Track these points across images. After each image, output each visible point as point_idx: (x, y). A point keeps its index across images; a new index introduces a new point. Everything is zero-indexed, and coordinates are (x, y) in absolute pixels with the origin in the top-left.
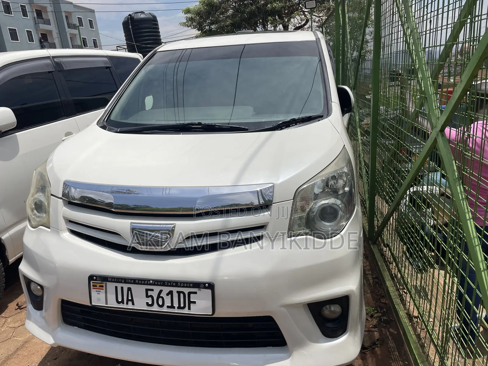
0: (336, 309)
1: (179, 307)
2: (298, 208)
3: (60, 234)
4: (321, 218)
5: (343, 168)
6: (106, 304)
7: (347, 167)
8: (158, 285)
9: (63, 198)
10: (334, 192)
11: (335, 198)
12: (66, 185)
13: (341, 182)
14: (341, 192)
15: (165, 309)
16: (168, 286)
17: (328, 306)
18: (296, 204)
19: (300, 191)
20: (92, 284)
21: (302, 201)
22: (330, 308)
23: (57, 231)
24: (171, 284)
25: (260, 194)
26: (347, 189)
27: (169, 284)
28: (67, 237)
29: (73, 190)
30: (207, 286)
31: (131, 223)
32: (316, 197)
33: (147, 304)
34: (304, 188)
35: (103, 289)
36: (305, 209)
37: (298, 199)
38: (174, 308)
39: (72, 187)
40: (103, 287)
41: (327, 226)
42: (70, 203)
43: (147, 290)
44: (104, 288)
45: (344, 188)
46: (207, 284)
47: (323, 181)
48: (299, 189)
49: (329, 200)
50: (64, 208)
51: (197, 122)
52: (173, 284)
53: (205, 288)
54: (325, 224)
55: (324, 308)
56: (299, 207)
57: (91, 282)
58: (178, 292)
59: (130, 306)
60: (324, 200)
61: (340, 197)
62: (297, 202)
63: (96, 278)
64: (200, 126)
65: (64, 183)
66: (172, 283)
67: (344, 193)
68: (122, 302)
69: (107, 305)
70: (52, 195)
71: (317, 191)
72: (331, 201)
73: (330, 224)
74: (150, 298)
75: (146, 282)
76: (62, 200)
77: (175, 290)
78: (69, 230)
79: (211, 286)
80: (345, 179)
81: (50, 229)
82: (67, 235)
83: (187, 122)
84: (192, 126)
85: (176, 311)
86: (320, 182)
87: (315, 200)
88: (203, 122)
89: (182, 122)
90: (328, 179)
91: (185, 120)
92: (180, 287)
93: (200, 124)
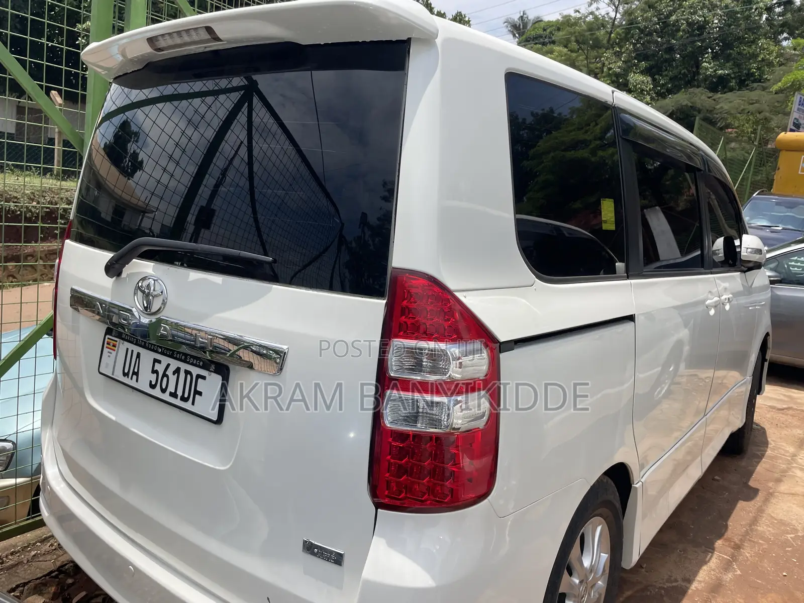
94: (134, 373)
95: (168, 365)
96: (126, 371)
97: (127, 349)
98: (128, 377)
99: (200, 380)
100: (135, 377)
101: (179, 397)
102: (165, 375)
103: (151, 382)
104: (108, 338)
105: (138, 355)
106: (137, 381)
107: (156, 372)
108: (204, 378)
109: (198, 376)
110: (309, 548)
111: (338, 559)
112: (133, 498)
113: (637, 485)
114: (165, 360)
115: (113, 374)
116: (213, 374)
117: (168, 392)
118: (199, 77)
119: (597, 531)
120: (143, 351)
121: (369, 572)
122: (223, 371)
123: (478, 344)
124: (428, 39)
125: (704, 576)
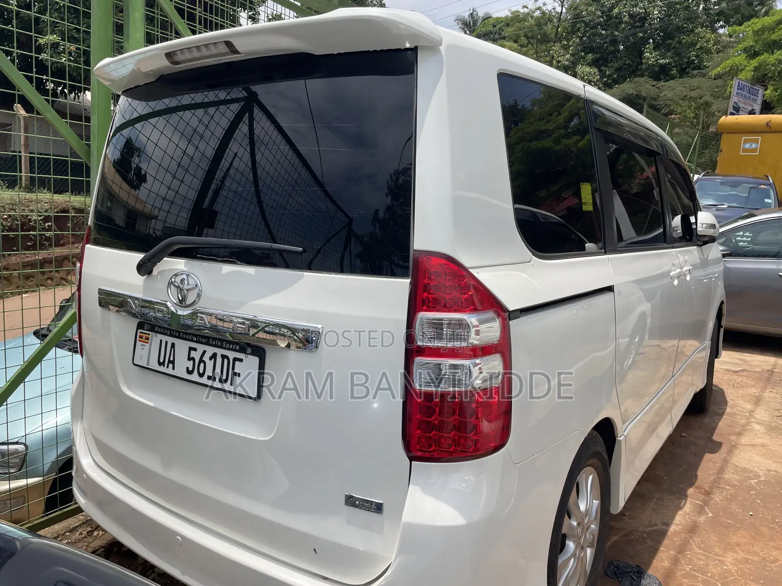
94: (170, 362)
95: (204, 352)
96: (161, 361)
97: (161, 341)
98: (164, 366)
99: (237, 363)
100: (171, 365)
101: (217, 380)
102: (201, 361)
103: (188, 368)
104: (140, 332)
105: (173, 345)
106: (173, 368)
107: (193, 359)
108: (241, 360)
109: (235, 359)
110: (351, 501)
111: (378, 508)
112: (177, 475)
113: (620, 438)
114: (201, 348)
115: (148, 364)
116: (249, 356)
117: (206, 376)
118: (212, 87)
119: (589, 480)
120: (177, 341)
121: (408, 516)
122: (259, 352)
123: (490, 314)
124: (433, 46)
125: (680, 520)
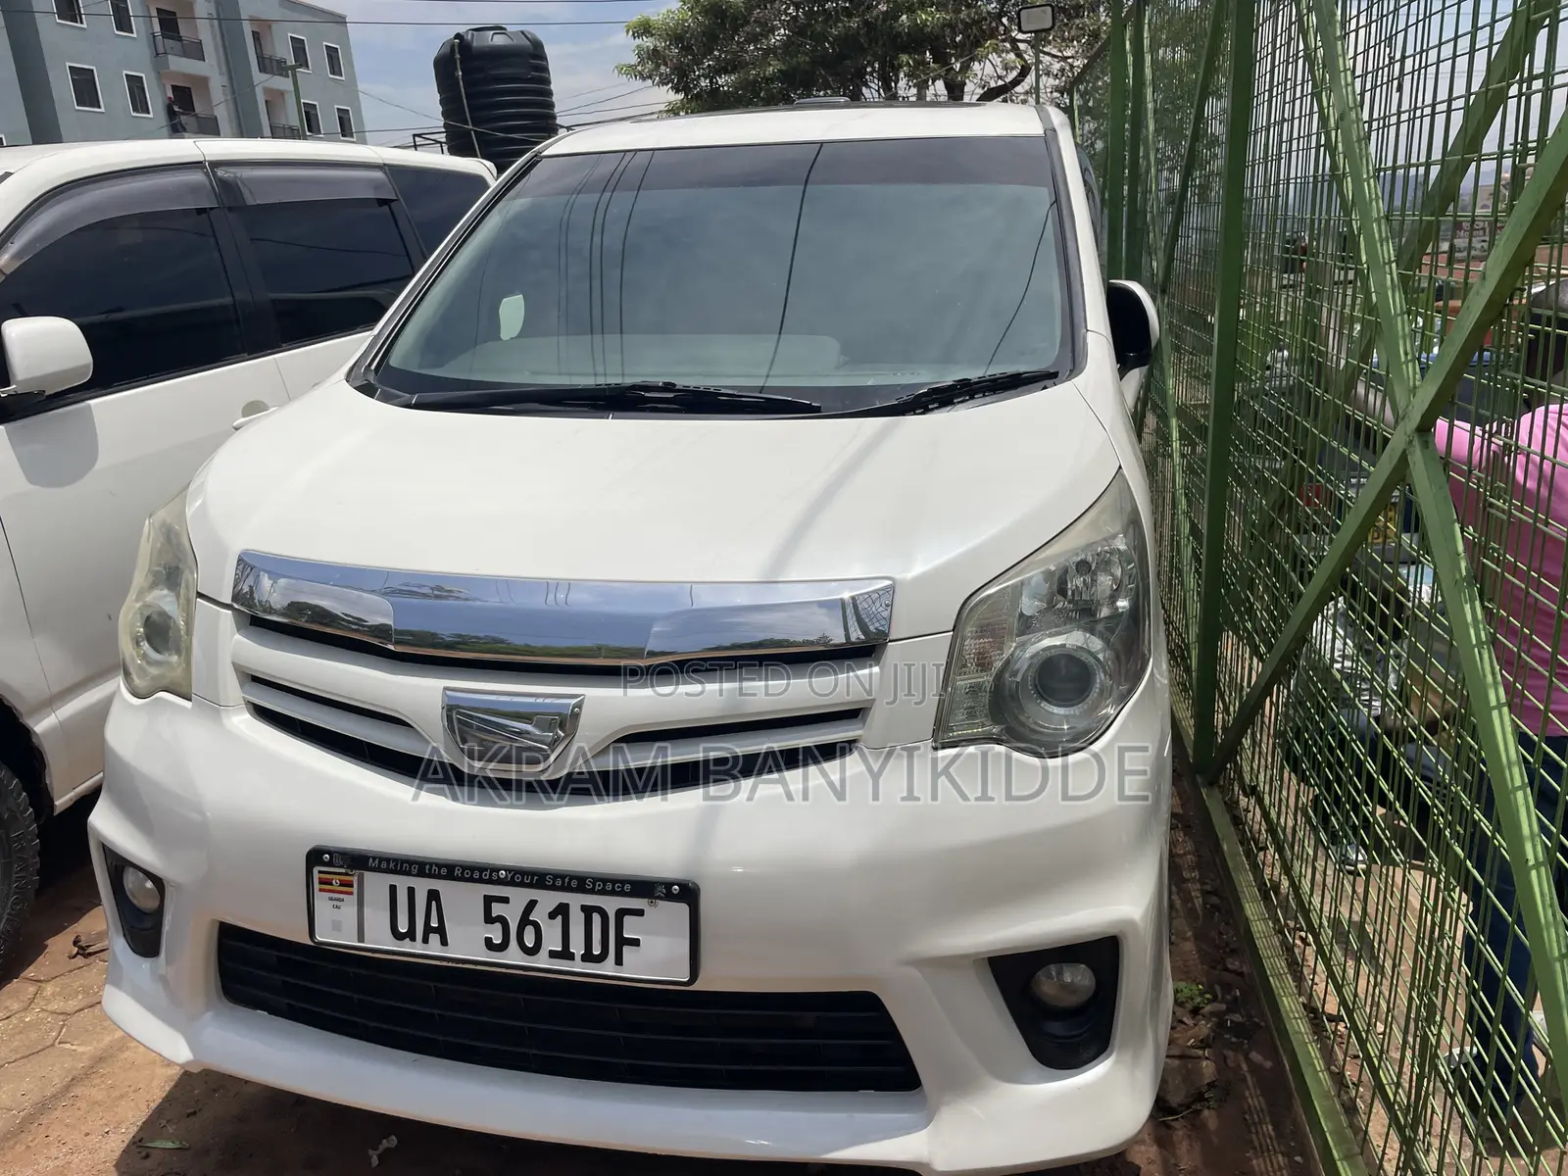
0: (1079, 978)
1: (588, 957)
2: (967, 657)
3: (223, 715)
4: (1041, 691)
5: (1114, 537)
6: (359, 941)
7: (1125, 536)
8: (522, 885)
9: (236, 606)
10: (1085, 613)
11: (1085, 630)
12: (247, 565)
13: (1105, 582)
14: (1105, 612)
15: (542, 961)
16: (553, 888)
17: (1053, 969)
18: (962, 645)
19: (976, 605)
20: (316, 876)
21: (979, 638)
22: (1060, 973)
23: (214, 707)
24: (563, 882)
25: (850, 611)
26: (1123, 604)
27: (559, 883)
28: (242, 727)
29: (266, 582)
30: (674, 892)
31: (446, 689)
32: (1026, 625)
33: (489, 942)
34: (989, 596)
35: (351, 893)
36: (991, 664)
37: (969, 630)
38: (571, 957)
39: (264, 571)
40: (352, 886)
41: (1058, 716)
42: (257, 622)
43: (489, 901)
44: (355, 889)
45: (1114, 602)
46: (676, 887)
47: (1049, 575)
48: (975, 596)
49: (1065, 636)
50: (238, 637)
51: (660, 381)
52: (569, 883)
53: (670, 897)
54: (1051, 710)
55: (1041, 975)
56: (972, 656)
57: (316, 870)
58: (584, 908)
59: (434, 948)
60: (1051, 635)
61: (1100, 627)
62: (964, 639)
63: (331, 858)
64: (671, 395)
65: (240, 560)
66: (567, 880)
67: (1116, 616)
68: (411, 935)
69: (363, 942)
70: (200, 595)
71: (1029, 605)
72: (1073, 639)
73: (1067, 713)
74: (498, 926)
75: (486, 875)
76: (230, 612)
77: (576, 901)
78: (251, 706)
79: (687, 893)
80: (1118, 572)
81: (190, 700)
82: (244, 723)
83: (629, 381)
84: (646, 395)
85: (578, 966)
86: (1041, 577)
87: (1021, 633)
88: (681, 382)
89: (613, 380)
90: (1066, 571)
91: (623, 375)
92: (592, 892)
93: (669, 387)
